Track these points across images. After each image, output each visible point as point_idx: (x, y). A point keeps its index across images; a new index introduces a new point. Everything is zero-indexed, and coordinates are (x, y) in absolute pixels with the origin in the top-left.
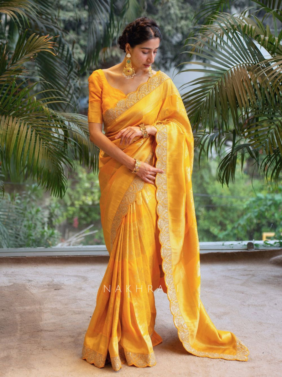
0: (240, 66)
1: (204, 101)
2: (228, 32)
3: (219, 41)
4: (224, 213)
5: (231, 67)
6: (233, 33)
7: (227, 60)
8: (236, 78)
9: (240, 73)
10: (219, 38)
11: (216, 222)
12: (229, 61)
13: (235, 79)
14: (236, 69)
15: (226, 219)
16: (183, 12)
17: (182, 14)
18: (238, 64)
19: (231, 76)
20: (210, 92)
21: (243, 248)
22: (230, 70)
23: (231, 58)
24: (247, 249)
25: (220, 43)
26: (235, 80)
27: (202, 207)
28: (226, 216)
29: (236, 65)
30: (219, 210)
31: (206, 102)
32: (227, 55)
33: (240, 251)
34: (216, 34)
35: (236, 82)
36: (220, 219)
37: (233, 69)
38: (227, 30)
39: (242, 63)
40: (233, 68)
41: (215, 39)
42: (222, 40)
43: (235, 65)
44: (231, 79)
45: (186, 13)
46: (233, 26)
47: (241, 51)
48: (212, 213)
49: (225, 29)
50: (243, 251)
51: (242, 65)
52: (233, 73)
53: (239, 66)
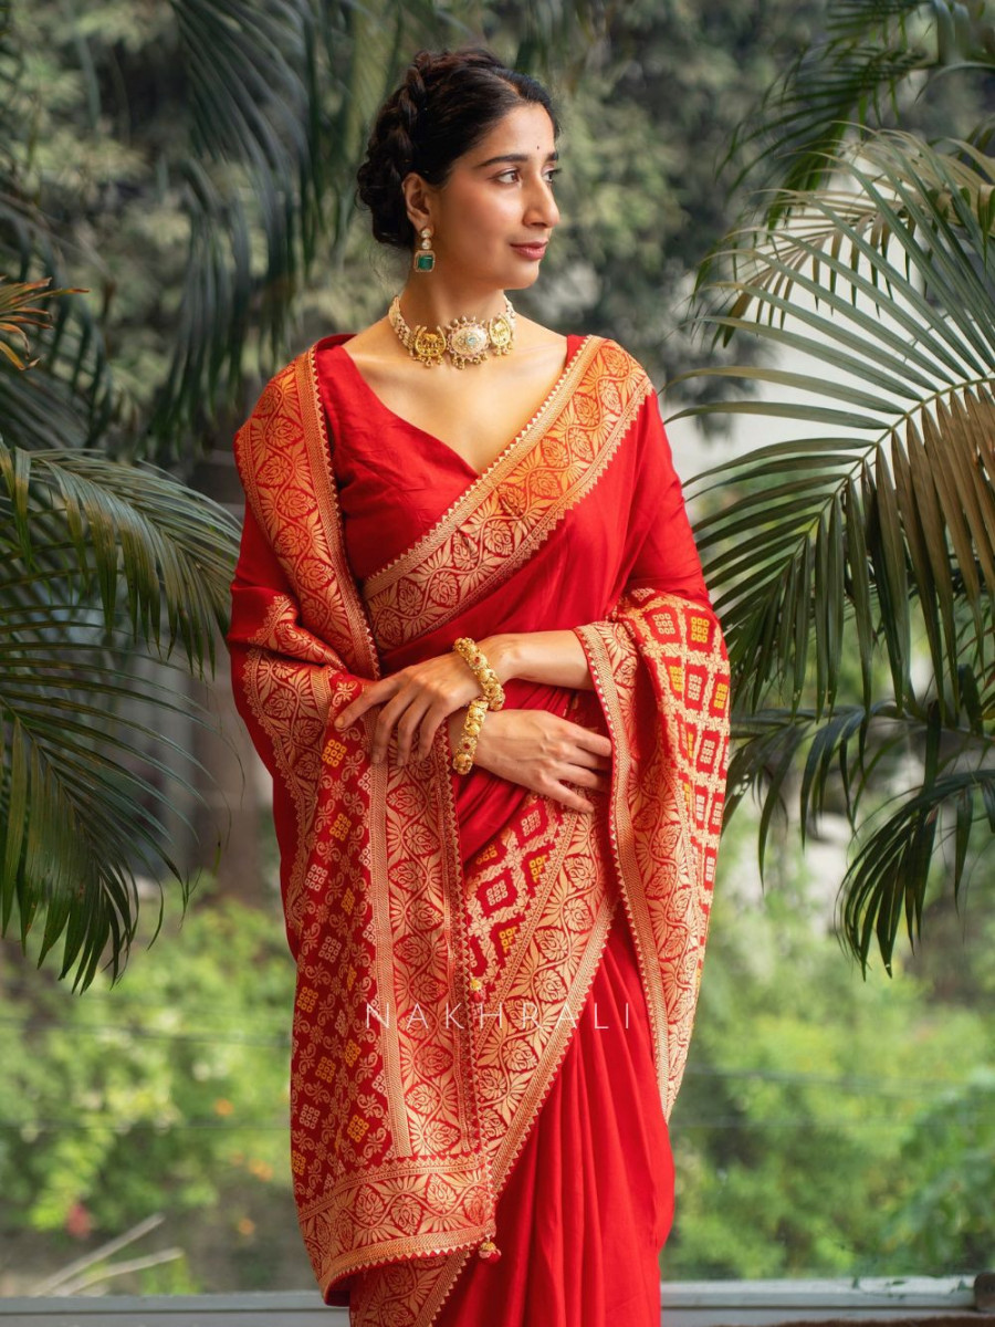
0: (967, 392)
1: (791, 557)
2: (912, 223)
3: (865, 269)
4: (799, 1178)
5: (925, 394)
6: (935, 228)
7: (900, 357)
8: (948, 450)
9: (969, 423)
10: (868, 256)
11: (758, 1223)
12: (910, 363)
13: (943, 453)
14: (949, 408)
15: (811, 1208)
16: (611, 145)
17: (605, 159)
18: (958, 380)
19: (923, 440)
20: (820, 515)
21: (956, 1303)
22: (919, 412)
23: (920, 348)
24: (973, 1308)
25: (869, 279)
26: (945, 459)
27: (692, 1152)
28: (808, 1194)
29: (948, 386)
30: (774, 1163)
31: (803, 558)
32: (906, 336)
33: (939, 1314)
34: (852, 236)
35: (949, 469)
36: (779, 1207)
37: (932, 407)
38: (902, 214)
39: (974, 376)
40: (934, 402)
41: (845, 258)
42: (880, 264)
43: (941, 385)
44: (922, 453)
45: (630, 154)
46: (932, 197)
47: (975, 324)
48: (740, 1182)
49: (896, 209)
50: (954, 1314)
51: (974, 388)
52: (933, 425)
53: (960, 392)
